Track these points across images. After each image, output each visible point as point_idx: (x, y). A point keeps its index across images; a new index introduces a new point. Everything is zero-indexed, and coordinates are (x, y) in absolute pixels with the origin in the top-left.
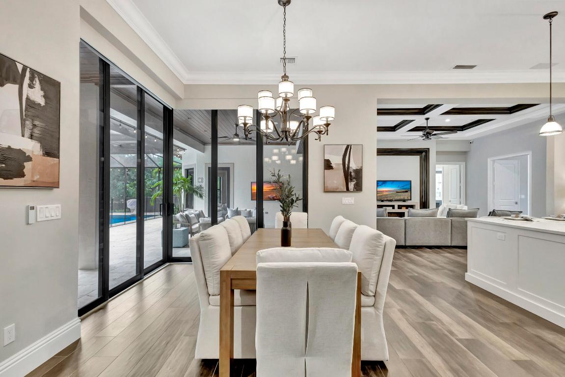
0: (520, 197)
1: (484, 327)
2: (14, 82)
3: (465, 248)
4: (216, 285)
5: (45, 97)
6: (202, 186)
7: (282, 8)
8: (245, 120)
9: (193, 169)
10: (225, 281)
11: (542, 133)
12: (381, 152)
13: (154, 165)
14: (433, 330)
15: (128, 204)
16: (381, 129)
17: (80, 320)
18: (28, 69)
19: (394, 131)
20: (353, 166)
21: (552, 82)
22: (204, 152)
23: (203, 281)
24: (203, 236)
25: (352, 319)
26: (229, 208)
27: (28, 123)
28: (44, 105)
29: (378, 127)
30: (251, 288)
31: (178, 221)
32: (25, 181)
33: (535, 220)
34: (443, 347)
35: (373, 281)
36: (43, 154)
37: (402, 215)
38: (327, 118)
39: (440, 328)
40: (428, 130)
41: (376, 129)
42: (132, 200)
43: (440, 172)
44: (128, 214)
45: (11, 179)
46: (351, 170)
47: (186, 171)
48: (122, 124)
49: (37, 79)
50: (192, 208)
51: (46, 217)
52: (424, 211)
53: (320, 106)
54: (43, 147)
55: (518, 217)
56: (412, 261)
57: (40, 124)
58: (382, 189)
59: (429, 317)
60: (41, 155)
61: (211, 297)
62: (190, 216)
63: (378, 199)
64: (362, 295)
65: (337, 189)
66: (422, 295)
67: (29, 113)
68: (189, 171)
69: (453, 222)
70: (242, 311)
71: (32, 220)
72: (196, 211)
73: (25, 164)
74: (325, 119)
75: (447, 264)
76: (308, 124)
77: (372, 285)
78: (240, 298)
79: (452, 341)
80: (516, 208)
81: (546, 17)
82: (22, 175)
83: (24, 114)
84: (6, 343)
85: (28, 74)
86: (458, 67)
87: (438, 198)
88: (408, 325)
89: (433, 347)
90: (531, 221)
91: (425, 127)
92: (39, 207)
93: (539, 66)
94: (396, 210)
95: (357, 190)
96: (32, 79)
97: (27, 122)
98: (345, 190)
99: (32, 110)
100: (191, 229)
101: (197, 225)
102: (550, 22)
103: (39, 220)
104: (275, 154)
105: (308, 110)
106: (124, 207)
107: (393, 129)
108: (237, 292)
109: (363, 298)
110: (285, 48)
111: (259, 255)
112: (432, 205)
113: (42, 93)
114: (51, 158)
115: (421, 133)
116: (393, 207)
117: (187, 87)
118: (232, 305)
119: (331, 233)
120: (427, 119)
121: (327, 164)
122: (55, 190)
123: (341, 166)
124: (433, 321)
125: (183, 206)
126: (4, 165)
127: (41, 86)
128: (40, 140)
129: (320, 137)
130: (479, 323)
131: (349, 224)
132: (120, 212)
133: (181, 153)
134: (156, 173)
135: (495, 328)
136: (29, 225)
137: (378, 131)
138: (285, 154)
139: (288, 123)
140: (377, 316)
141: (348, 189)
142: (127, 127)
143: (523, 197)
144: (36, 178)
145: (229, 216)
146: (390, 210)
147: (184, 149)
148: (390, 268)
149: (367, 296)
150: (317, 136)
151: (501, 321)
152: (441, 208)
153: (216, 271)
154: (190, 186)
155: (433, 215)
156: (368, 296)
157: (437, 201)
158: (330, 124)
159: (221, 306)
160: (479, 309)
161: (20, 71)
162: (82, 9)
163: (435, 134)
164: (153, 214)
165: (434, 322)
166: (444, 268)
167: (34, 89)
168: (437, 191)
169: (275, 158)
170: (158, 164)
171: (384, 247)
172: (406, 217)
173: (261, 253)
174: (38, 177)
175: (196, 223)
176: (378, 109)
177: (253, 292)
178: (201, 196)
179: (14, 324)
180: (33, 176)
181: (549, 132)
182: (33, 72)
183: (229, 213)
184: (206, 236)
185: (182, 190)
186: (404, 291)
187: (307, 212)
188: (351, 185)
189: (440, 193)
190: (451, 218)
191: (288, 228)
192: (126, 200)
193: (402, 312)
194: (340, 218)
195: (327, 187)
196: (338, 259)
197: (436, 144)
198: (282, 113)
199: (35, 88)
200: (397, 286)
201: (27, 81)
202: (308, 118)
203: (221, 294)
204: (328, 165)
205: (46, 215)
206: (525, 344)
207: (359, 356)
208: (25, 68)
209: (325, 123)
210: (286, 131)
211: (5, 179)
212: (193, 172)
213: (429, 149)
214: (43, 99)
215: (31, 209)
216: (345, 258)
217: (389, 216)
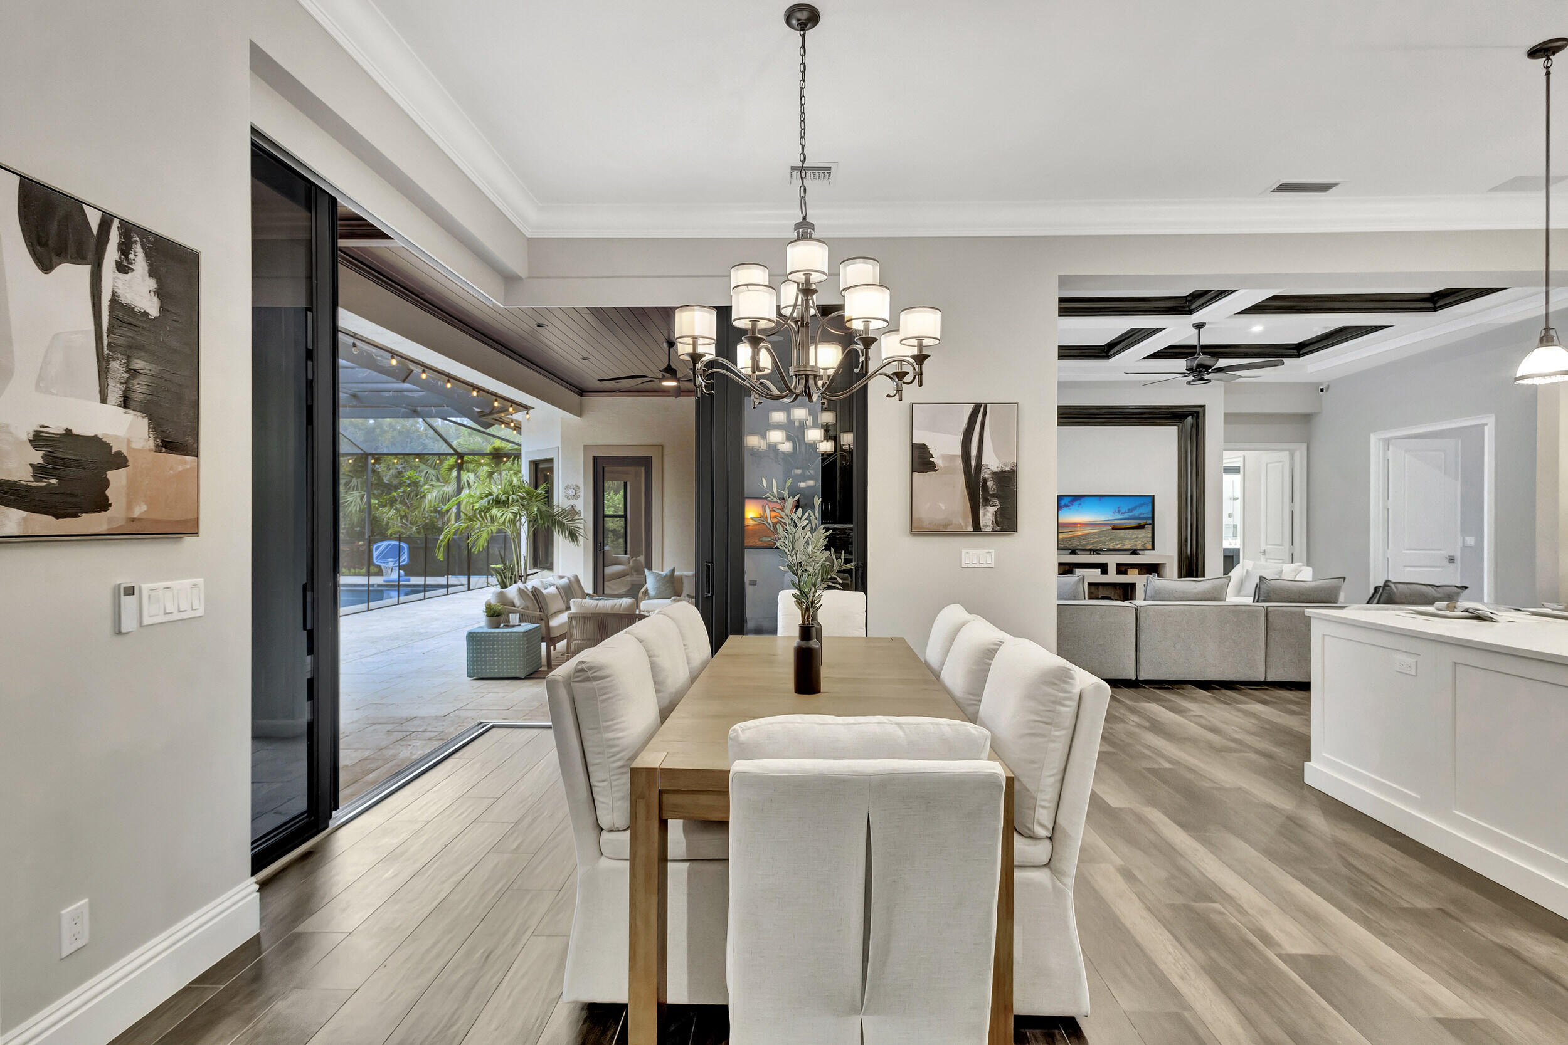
0: (1460, 544)
1: (1356, 920)
2: (79, 258)
3: (1305, 687)
4: (619, 803)
5: (160, 293)
6: (577, 509)
7: (796, 35)
8: (695, 345)
9: (551, 460)
10: (642, 797)
11: (1523, 378)
12: (1070, 416)
13: (445, 449)
14: (1213, 928)
15: (375, 554)
16: (1068, 352)
17: (257, 887)
18: (116, 223)
19: (1107, 357)
20: (992, 462)
21: (1551, 227)
22: (580, 415)
23: (584, 793)
24: (582, 670)
25: (989, 914)
26: (650, 569)
27: (117, 367)
28: (158, 315)
29: (1061, 348)
30: (716, 816)
31: (514, 606)
32: (110, 520)
33: (1505, 616)
34: (1242, 978)
35: (1045, 796)
36: (157, 446)
37: (1127, 592)
38: (920, 339)
39: (1233, 921)
40: (1202, 356)
41: (1055, 352)
42: (385, 544)
43: (1235, 470)
44: (376, 580)
45: (76, 516)
46: (985, 474)
47: (533, 467)
48: (358, 343)
49: (138, 248)
50: (551, 568)
51: (166, 614)
52: (1190, 585)
53: (899, 307)
54: (156, 425)
55: (1453, 609)
56: (1156, 727)
57: (148, 366)
58: (1074, 516)
59: (1206, 891)
60: (150, 450)
61: (605, 836)
62: (544, 591)
63: (1061, 546)
64: (1016, 835)
65: (946, 526)
66: (1183, 826)
67: (120, 340)
68: (541, 466)
69: (1270, 615)
70: (689, 874)
71: (129, 623)
72: (562, 577)
73: (111, 475)
74: (914, 342)
75: (1253, 734)
76: (867, 359)
77: (1043, 807)
78: (683, 840)
79: (1267, 960)
80: (1451, 577)
81: (1534, 53)
82: (102, 505)
83: (105, 343)
84: (66, 951)
85: (114, 237)
86: (1285, 187)
87: (1230, 543)
88: (1145, 913)
89: (1214, 979)
90: (1491, 620)
91: (1194, 347)
92: (146, 587)
93: (1518, 184)
94: (1112, 577)
95: (1003, 530)
96: (125, 248)
97: (115, 365)
98: (970, 528)
99: (126, 331)
100: (548, 628)
101: (563, 618)
102: (1547, 68)
103: (147, 621)
104: (778, 427)
105: (867, 321)
106: (366, 562)
107: (1104, 352)
108: (675, 828)
109: (1019, 843)
110: (803, 146)
111: (736, 739)
112: (1213, 563)
113: (152, 284)
114: (179, 457)
115: (1181, 364)
116: (1104, 568)
117: (535, 246)
118: (663, 859)
119: (932, 655)
120: (1200, 326)
121: (920, 457)
122: (188, 540)
123: (960, 463)
124: (1214, 902)
125: (526, 561)
126: (54, 481)
127: (150, 265)
128: (149, 410)
129: (899, 391)
130: (1343, 909)
131: (980, 631)
132: (355, 575)
133: (519, 416)
134: (450, 469)
135: (1386, 923)
136: (120, 638)
137: (1061, 357)
138: (802, 427)
139: (812, 349)
140: (1059, 894)
141: (977, 527)
142: (374, 350)
143: (1470, 541)
144: (139, 510)
145: (651, 592)
146: (1095, 575)
147: (527, 408)
148: (1097, 746)
149: (1030, 837)
150: (891, 386)
151: (1406, 905)
152: (1236, 573)
153: (620, 763)
154: (543, 508)
155: (1216, 595)
156: (1033, 837)
157: (1225, 550)
158: (927, 356)
159: (633, 859)
160: (1344, 871)
161: (94, 225)
162: (254, 49)
163: (1221, 370)
164: (442, 580)
165: (1217, 906)
166: (1244, 746)
167: (130, 274)
168: (1226, 520)
169: (776, 436)
170: (454, 444)
171: (1075, 704)
172: (1139, 602)
173: (743, 731)
174: (144, 508)
175: (560, 612)
176: (1061, 300)
177: (723, 825)
178: (573, 537)
179: (86, 900)
180: (129, 506)
181: (1544, 376)
182: (129, 230)
183: (651, 584)
184: (590, 668)
185: (523, 519)
186: (1132, 811)
187: (865, 591)
188: (985, 515)
189: (1235, 527)
190: (1266, 604)
191: (813, 644)
192: (370, 543)
193: (1127, 874)
194: (954, 613)
195: (920, 519)
196: (951, 750)
197: (1225, 392)
198: (796, 323)
199: (133, 270)
200: (1114, 800)
201: (112, 253)
202: (868, 342)
203: (632, 827)
204: (922, 460)
205: (165, 609)
206: (1472, 972)
207: (1008, 1006)
208: (106, 221)
209: (915, 352)
210: (807, 376)
211: (57, 517)
212: (551, 469)
213: (1203, 407)
214: (155, 300)
215: (125, 595)
216: (969, 750)
217: (1090, 598)
